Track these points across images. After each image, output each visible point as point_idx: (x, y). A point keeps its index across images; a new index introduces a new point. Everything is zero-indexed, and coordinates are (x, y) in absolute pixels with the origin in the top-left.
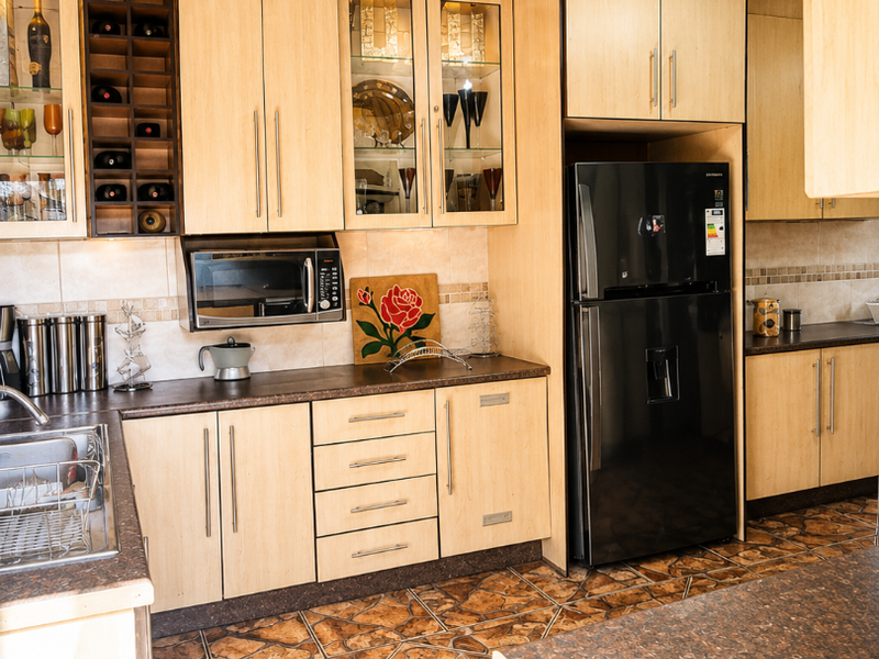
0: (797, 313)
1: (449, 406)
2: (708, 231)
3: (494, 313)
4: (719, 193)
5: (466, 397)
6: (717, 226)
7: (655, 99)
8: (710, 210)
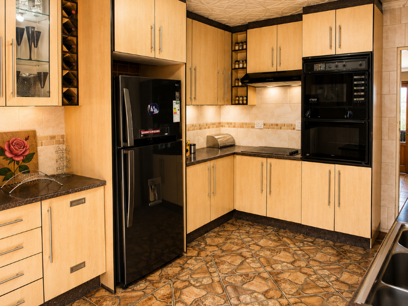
0: (194, 145)
1: (50, 211)
2: (174, 111)
3: (68, 151)
4: (177, 94)
5: (61, 204)
6: (177, 109)
7: (153, 48)
8: (175, 101)
